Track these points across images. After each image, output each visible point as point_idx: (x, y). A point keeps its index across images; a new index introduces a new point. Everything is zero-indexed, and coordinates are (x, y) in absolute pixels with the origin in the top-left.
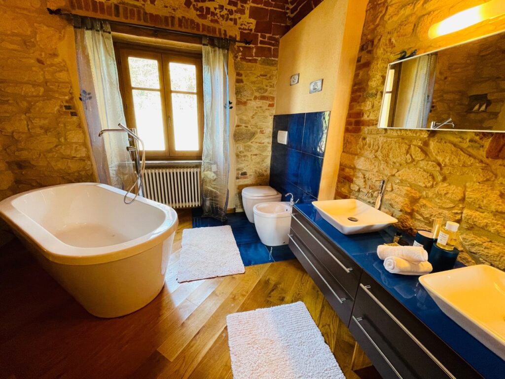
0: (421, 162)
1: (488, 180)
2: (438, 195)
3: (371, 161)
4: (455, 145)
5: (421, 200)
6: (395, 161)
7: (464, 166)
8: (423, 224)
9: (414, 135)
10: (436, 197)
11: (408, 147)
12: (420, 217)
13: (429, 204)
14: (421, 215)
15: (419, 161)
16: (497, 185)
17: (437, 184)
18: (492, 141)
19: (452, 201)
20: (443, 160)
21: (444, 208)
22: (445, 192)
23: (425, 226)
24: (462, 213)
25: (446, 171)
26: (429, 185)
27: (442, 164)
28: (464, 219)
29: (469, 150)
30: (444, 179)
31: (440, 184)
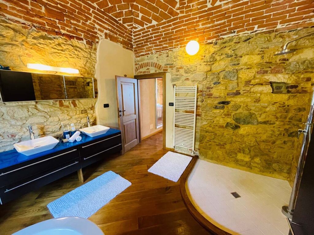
0: (37, 114)
4: (48, 105)
5: (45, 127)
6: (21, 117)
7: (55, 110)
9: (28, 104)
10: (51, 123)
11: (28, 109)
13: (49, 127)
14: (49, 132)
18: (59, 102)
20: (47, 110)
25: (49, 114)
27: (47, 112)
28: (62, 125)
29: (54, 106)
30: (50, 117)
31: (50, 118)
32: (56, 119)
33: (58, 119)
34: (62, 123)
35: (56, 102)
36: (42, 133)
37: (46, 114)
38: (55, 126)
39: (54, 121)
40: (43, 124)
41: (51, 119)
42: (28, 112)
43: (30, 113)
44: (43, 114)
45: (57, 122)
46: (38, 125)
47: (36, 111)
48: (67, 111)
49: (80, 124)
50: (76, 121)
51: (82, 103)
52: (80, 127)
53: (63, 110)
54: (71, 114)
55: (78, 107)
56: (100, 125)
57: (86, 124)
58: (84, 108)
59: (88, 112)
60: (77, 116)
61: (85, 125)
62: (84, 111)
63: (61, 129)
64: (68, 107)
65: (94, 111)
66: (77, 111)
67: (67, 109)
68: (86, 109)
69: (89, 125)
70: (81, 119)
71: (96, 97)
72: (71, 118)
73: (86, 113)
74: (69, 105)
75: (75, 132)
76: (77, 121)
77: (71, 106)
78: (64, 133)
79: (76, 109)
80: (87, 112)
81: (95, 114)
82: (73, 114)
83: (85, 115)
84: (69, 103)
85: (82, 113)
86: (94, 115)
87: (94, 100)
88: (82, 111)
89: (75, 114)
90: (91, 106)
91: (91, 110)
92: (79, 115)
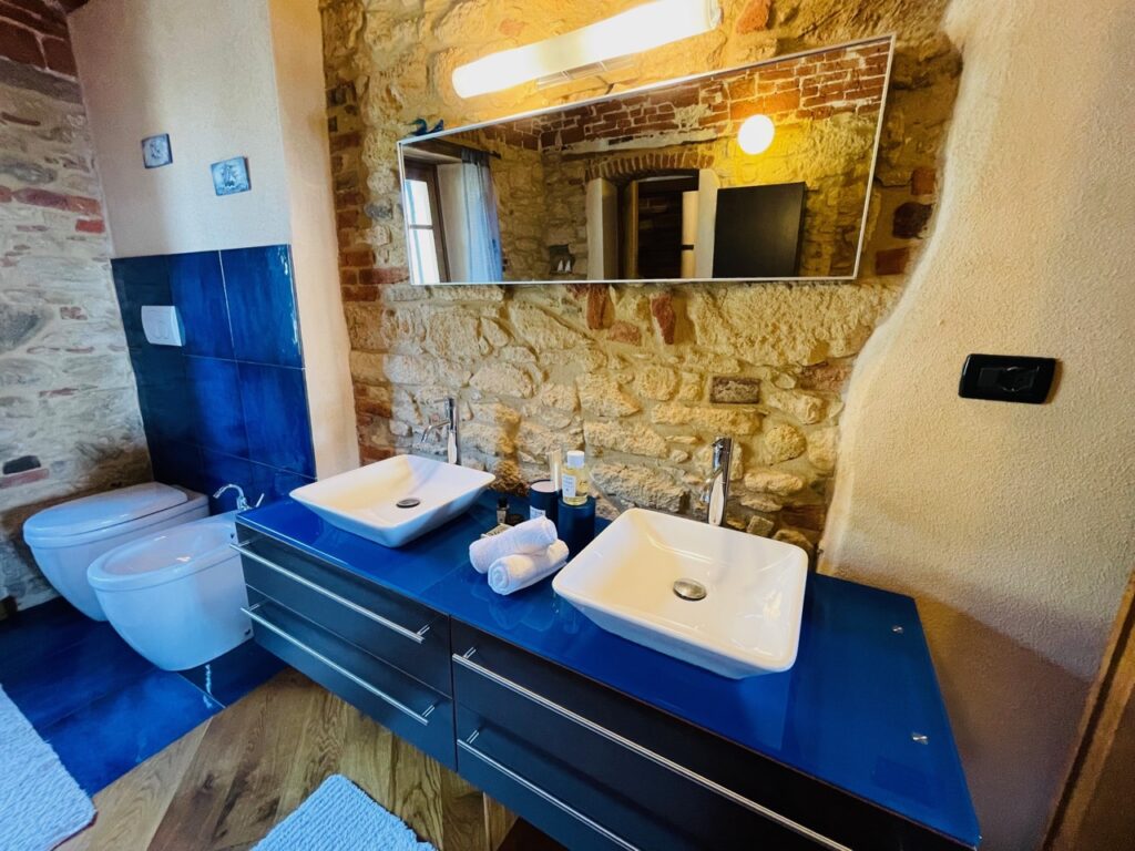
0: (504, 350)
1: (600, 366)
2: (545, 408)
3: (418, 362)
4: (546, 312)
5: (523, 423)
6: (462, 354)
7: (565, 347)
8: (536, 468)
9: (481, 297)
10: (543, 411)
11: (476, 322)
12: (528, 458)
13: (537, 430)
14: (529, 453)
15: (501, 348)
16: (611, 372)
17: (538, 387)
18: (590, 298)
19: (566, 413)
20: (536, 342)
21: (558, 430)
22: (553, 400)
23: (541, 472)
24: (582, 431)
25: (545, 362)
26: (527, 392)
27: (538, 351)
29: (564, 317)
31: (542, 386)
32: (565, 396)
33: (575, 401)
34: (588, 427)
35: (576, 295)
36: (509, 450)
37: (533, 358)
39: (557, 406)
40: (517, 409)
41: (546, 392)
42: (479, 334)
43: (482, 342)
44: (522, 356)
46: (500, 407)
47: (498, 338)
50: (662, 445)
53: (605, 356)
54: (639, 387)
55: (696, 350)
58: (741, 363)
59: (771, 401)
60: (674, 412)
62: (746, 392)
64: (634, 336)
65: (831, 411)
66: (686, 376)
67: (624, 347)
68: (763, 374)
69: (716, 512)
71: (895, 264)
72: (640, 411)
73: (750, 409)
74: (642, 327)
76: (672, 446)
77: (649, 330)
79: (681, 358)
80: (757, 401)
82: (654, 390)
84: (644, 307)
85: (714, 401)
86: (814, 437)
88: (720, 381)
89: (662, 393)
90: (800, 354)
91: (804, 387)
92: (686, 410)
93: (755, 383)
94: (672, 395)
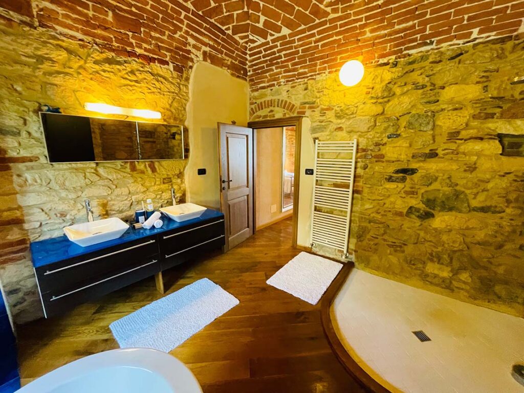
1: (135, 181)
3: (47, 194)
4: (113, 168)
5: (109, 203)
7: (123, 178)
10: (117, 197)
11: (84, 174)
13: (115, 203)
15: (96, 181)
16: (139, 182)
20: (113, 177)
21: (124, 200)
22: (121, 193)
25: (115, 182)
27: (112, 180)
28: (134, 200)
29: (122, 170)
30: (116, 187)
31: (116, 190)
32: (125, 191)
33: (128, 192)
34: (133, 197)
35: (125, 164)
36: (105, 213)
37: (111, 182)
38: (123, 203)
39: (123, 194)
40: (105, 199)
41: (118, 191)
42: (85, 178)
43: (87, 180)
44: (106, 182)
45: (126, 195)
46: (98, 200)
47: (96, 178)
48: (141, 178)
49: (161, 200)
50: (155, 196)
51: (165, 167)
52: (160, 205)
53: (136, 178)
54: (147, 184)
55: (158, 174)
56: (191, 202)
57: (169, 200)
58: (167, 175)
59: (174, 181)
60: (156, 188)
61: (168, 202)
62: (168, 180)
63: (132, 207)
64: (143, 172)
65: (183, 181)
66: (157, 179)
67: (141, 175)
68: (171, 176)
69: (174, 202)
70: (163, 192)
71: (186, 157)
72: (148, 189)
73: (170, 184)
74: (145, 170)
75: (153, 212)
76: (157, 195)
77: (147, 170)
78: (136, 213)
79: (156, 176)
80: (171, 182)
81: (184, 185)
82: (151, 184)
83: (169, 187)
84: (145, 166)
85: (164, 183)
86: (182, 186)
87: (183, 162)
88: (164, 179)
89: (153, 184)
90: (177, 172)
91: (178, 177)
92: (159, 186)
93: (170, 178)
94: (155, 184)
